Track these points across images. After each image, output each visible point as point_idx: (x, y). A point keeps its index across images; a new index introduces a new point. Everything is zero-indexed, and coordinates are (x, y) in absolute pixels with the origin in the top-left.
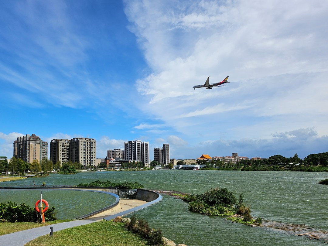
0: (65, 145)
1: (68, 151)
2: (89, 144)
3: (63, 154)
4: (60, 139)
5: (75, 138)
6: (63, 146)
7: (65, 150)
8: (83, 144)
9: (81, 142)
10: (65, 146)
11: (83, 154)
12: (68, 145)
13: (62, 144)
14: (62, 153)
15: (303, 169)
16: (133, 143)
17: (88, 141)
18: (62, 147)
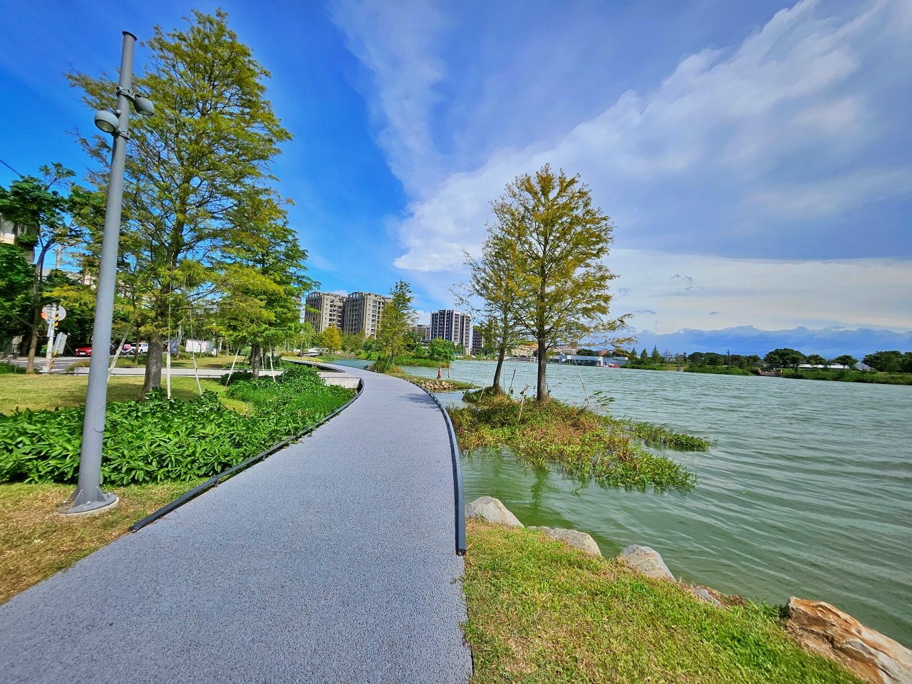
0: (335, 304)
1: (339, 316)
2: (381, 305)
3: (330, 320)
4: (327, 293)
5: (356, 293)
6: (331, 306)
7: (335, 313)
8: (372, 304)
9: (368, 300)
10: (335, 306)
11: (371, 323)
12: (341, 304)
13: (329, 301)
14: (328, 317)
15: (865, 379)
16: (447, 314)
17: (380, 300)
18: (329, 308)
